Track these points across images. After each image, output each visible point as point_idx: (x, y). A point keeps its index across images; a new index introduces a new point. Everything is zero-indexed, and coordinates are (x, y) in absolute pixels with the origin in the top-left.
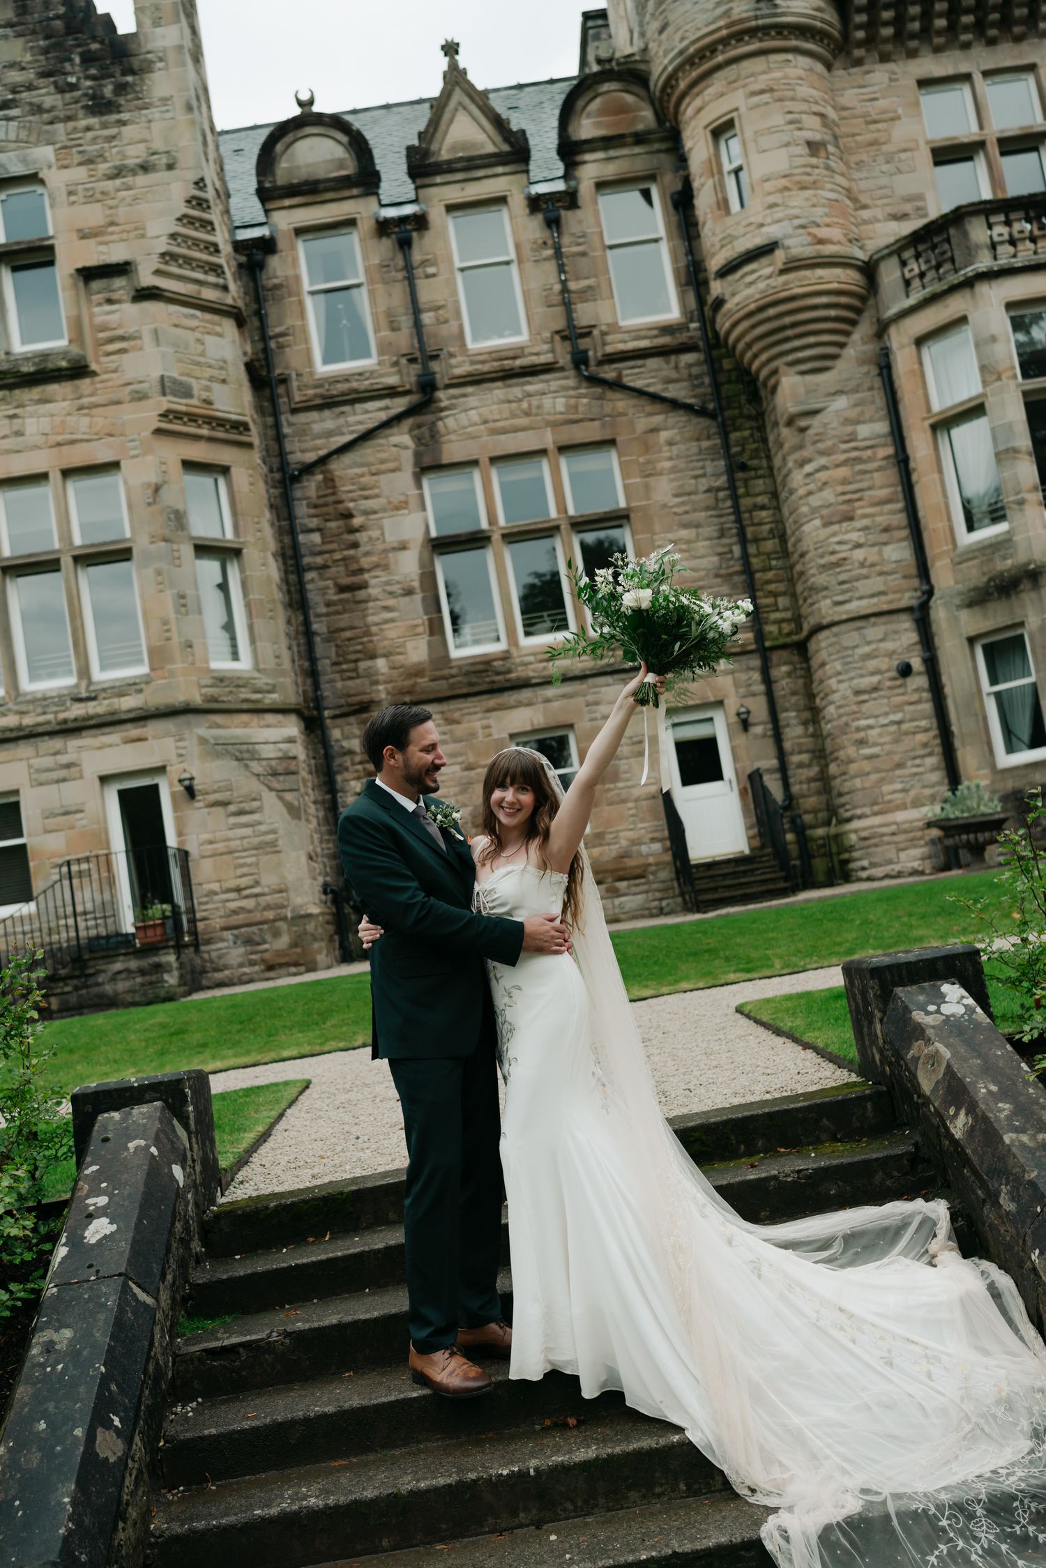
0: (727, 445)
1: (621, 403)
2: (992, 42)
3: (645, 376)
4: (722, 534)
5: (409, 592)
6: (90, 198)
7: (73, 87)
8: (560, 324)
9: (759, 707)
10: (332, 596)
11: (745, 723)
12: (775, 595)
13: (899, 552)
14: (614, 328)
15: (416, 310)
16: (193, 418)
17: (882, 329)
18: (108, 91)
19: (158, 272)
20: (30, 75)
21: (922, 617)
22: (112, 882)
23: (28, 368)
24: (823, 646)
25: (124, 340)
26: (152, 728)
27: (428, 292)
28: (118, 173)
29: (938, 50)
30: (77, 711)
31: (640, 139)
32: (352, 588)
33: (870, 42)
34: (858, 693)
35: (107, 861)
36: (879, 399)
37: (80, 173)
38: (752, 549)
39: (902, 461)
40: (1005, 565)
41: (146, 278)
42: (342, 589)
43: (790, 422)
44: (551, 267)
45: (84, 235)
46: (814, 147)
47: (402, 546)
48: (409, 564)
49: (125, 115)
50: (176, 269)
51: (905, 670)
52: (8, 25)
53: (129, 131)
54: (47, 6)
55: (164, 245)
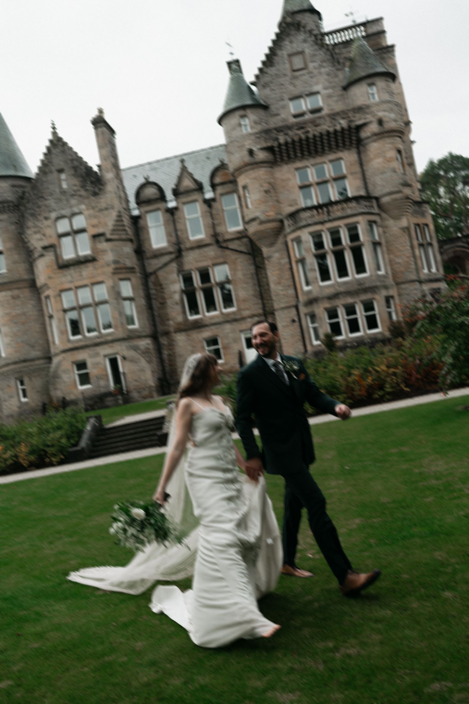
0: (254, 262)
3: (233, 245)
4: (255, 285)
5: (177, 303)
6: (95, 217)
7: (88, 190)
8: (212, 232)
10: (159, 305)
12: (268, 300)
13: (291, 292)
14: (227, 232)
15: (176, 231)
16: (121, 268)
17: (285, 236)
18: (97, 190)
19: (112, 234)
20: (78, 188)
21: (297, 307)
22: (108, 380)
23: (82, 260)
24: (277, 313)
25: (104, 251)
26: (115, 344)
27: (179, 226)
28: (101, 210)
29: (300, 161)
30: (98, 340)
31: (231, 182)
32: (163, 304)
33: (282, 160)
35: (107, 375)
36: (286, 253)
37: (91, 212)
38: (262, 289)
39: (291, 269)
40: (311, 296)
41: (109, 236)
42: (161, 304)
43: (267, 258)
44: (210, 217)
45: (94, 226)
46: (266, 192)
47: (175, 292)
48: (177, 297)
49: (101, 196)
50: (115, 232)
51: (294, 321)
52: (73, 175)
53: (102, 200)
54: (81, 170)
55: (111, 227)
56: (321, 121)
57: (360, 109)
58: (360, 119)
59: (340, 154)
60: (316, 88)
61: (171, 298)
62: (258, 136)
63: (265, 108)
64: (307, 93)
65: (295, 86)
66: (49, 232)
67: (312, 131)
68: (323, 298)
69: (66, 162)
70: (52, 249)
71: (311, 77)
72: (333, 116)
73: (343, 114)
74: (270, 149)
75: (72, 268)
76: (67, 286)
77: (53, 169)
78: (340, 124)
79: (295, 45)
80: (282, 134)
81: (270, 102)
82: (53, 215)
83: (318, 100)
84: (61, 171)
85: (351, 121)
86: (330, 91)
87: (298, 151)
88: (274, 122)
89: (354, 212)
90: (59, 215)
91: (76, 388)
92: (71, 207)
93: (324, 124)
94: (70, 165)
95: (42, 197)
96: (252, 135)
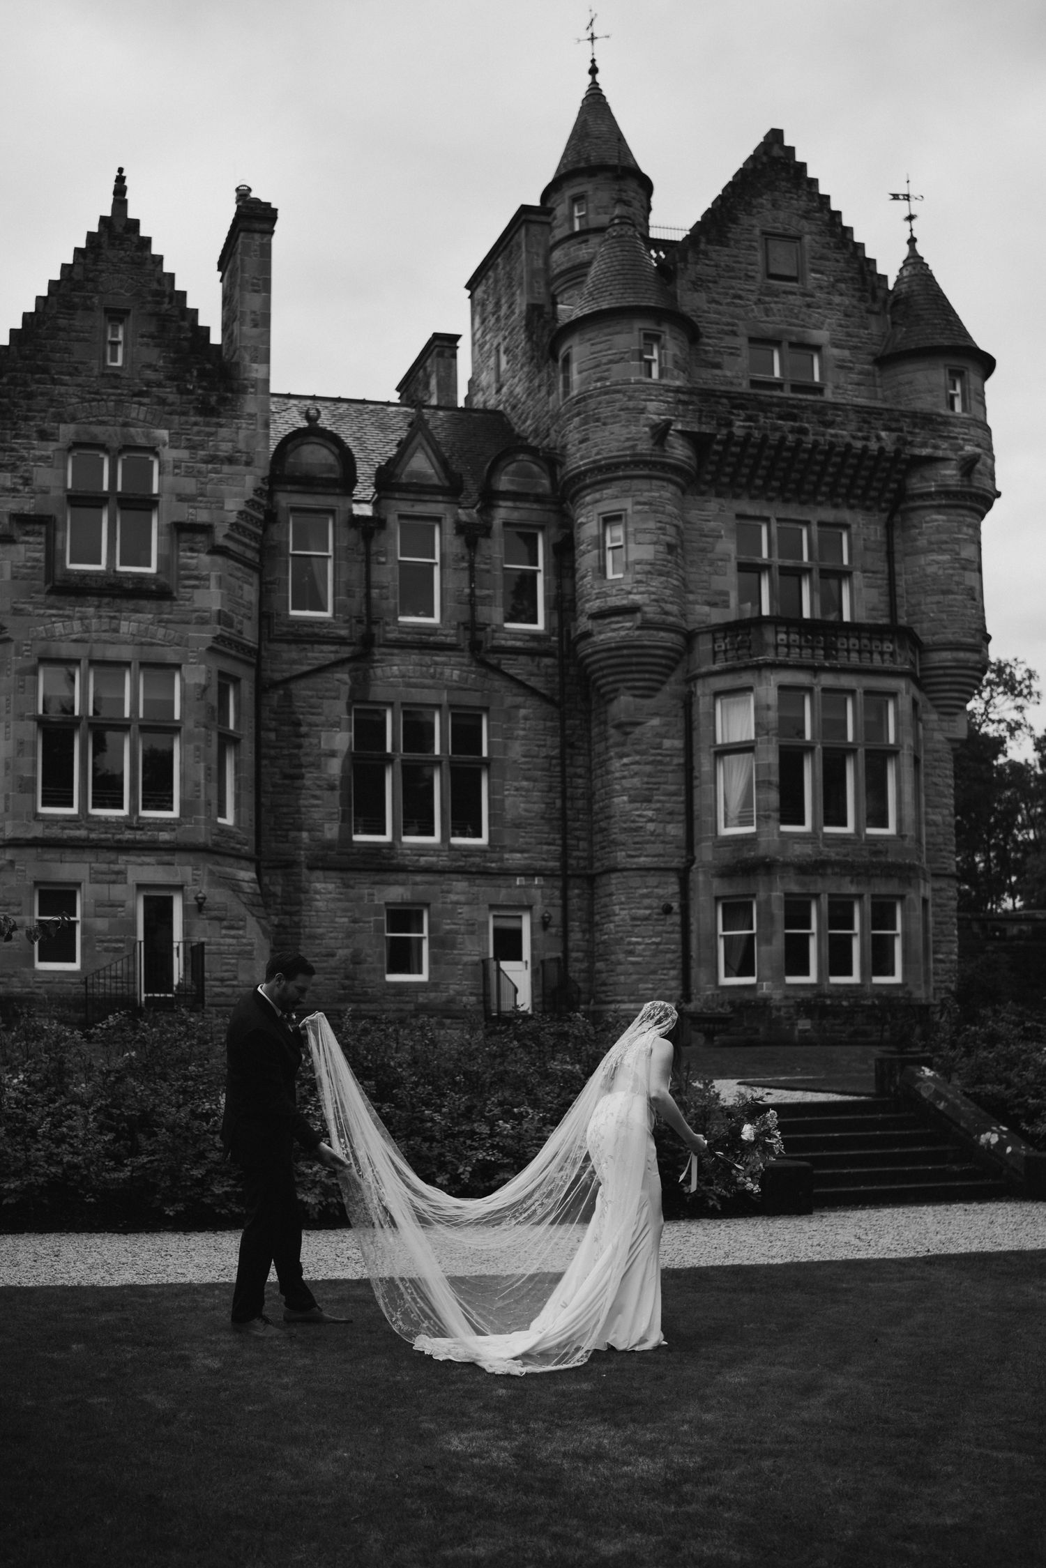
0: (563, 729)
1: (498, 683)
2: (786, 501)
3: (518, 667)
4: (550, 789)
6: (190, 473)
7: (190, 392)
8: (465, 617)
9: (556, 914)
10: (278, 780)
11: (545, 924)
12: (578, 839)
13: (675, 830)
14: (501, 628)
15: (368, 586)
16: (231, 643)
17: (691, 679)
18: (213, 400)
19: (228, 537)
20: (161, 376)
21: (684, 876)
23: (128, 584)
25: (201, 580)
26: (177, 858)
27: (378, 575)
28: (212, 459)
29: (752, 498)
30: (130, 835)
31: (539, 499)
32: (293, 777)
33: (714, 483)
34: (634, 919)
36: (681, 725)
37: (183, 454)
38: (569, 804)
39: (689, 769)
40: (749, 855)
41: (220, 540)
42: (286, 777)
43: (619, 726)
44: (466, 575)
45: (182, 498)
47: (333, 754)
48: (335, 767)
49: (223, 421)
50: (239, 536)
51: (667, 910)
52: (152, 337)
53: (224, 432)
54: (180, 329)
55: (233, 518)
56: (839, 417)
58: (924, 445)
59: (845, 515)
60: (814, 337)
61: (317, 766)
62: (685, 398)
63: (692, 331)
65: (767, 312)
66: (43, 475)
67: (816, 435)
68: (786, 865)
69: (136, 294)
70: (39, 528)
71: (809, 306)
72: (867, 415)
73: (890, 418)
74: (699, 442)
75: (91, 600)
76: (67, 650)
77: (96, 300)
78: (879, 439)
79: (782, 215)
80: (741, 414)
81: (703, 327)
82: (67, 432)
83: (810, 368)
84: (116, 314)
86: (845, 354)
87: (762, 472)
89: (888, 665)
90: (85, 438)
91: (31, 964)
92: (125, 425)
93: (842, 425)
94: (149, 307)
95: (45, 371)
96: (668, 389)
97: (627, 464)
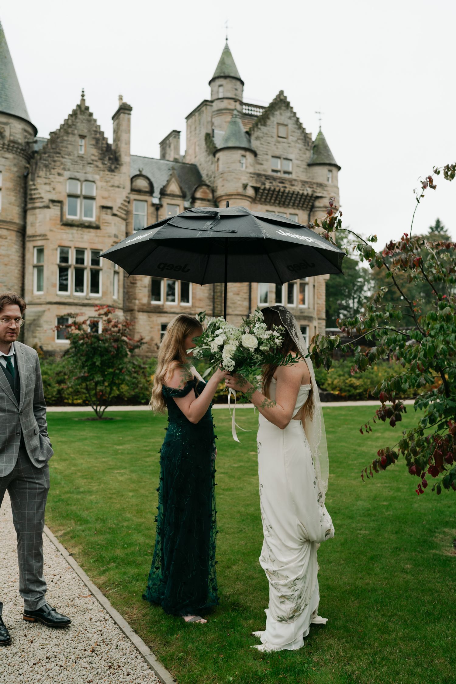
2: (280, 207)
5: (145, 287)
6: (106, 190)
7: (105, 164)
10: (129, 284)
13: (246, 304)
18: (113, 167)
19: (118, 211)
20: (96, 158)
23: (87, 224)
25: (108, 223)
28: (113, 186)
29: (271, 205)
30: (85, 301)
33: (260, 200)
37: (104, 184)
41: (115, 212)
45: (104, 198)
49: (116, 174)
50: (120, 210)
52: (93, 145)
53: (116, 178)
54: (103, 144)
55: (119, 205)
56: (296, 183)
57: (320, 185)
58: (319, 192)
59: (297, 212)
60: (290, 156)
61: (141, 280)
62: (252, 175)
63: (255, 154)
64: (285, 157)
65: (277, 148)
66: (59, 187)
67: (289, 189)
69: (89, 131)
70: (59, 204)
71: (289, 147)
72: (304, 183)
73: (310, 184)
74: (256, 189)
75: (76, 228)
77: (76, 132)
78: (307, 190)
79: (283, 118)
80: (268, 181)
81: (258, 152)
82: (67, 174)
83: (289, 166)
84: (82, 137)
85: (314, 191)
86: (299, 162)
87: (273, 198)
88: (259, 169)
90: (73, 177)
91: (54, 340)
92: (85, 173)
93: (297, 186)
94: (93, 136)
95: (59, 153)
96: (248, 173)
97: (235, 195)
